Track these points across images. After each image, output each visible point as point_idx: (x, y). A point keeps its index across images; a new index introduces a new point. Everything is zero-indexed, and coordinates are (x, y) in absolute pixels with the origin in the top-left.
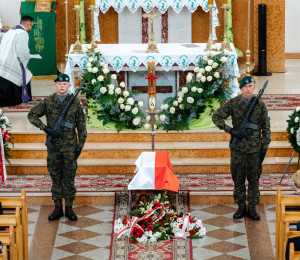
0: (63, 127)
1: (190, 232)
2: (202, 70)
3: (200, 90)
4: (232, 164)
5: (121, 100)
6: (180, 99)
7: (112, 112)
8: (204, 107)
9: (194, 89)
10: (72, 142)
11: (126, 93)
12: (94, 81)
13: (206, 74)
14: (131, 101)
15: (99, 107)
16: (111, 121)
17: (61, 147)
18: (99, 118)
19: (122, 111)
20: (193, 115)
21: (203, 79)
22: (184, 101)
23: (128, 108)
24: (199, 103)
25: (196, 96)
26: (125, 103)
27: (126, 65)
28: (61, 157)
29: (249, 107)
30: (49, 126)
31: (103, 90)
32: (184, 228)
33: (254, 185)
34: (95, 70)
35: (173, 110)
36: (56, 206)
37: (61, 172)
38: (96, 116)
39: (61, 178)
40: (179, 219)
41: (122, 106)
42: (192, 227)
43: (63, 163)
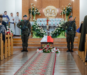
0: (25, 28)
1: (56, 51)
2: (60, 24)
3: (60, 29)
4: (67, 38)
5: (41, 31)
6: (55, 31)
7: (39, 34)
8: (61, 33)
9: (58, 28)
10: (27, 32)
11: (42, 29)
12: (35, 27)
13: (61, 25)
14: (43, 31)
15: (36, 33)
16: (38, 36)
17: (25, 33)
18: (36, 35)
19: (41, 33)
20: (58, 34)
21: (60, 26)
22: (56, 31)
23: (42, 32)
24: (59, 32)
25: (59, 30)
26: (42, 31)
27: (42, 24)
28: (25, 36)
29: (71, 23)
30: (22, 27)
31: (37, 28)
32: (54, 50)
33: (72, 43)
34: (35, 24)
35: (53, 33)
36: (23, 48)
37: (25, 40)
38: (35, 35)
39: (25, 41)
40: (53, 49)
41: (41, 32)
42: (56, 50)
43: (25, 37)
